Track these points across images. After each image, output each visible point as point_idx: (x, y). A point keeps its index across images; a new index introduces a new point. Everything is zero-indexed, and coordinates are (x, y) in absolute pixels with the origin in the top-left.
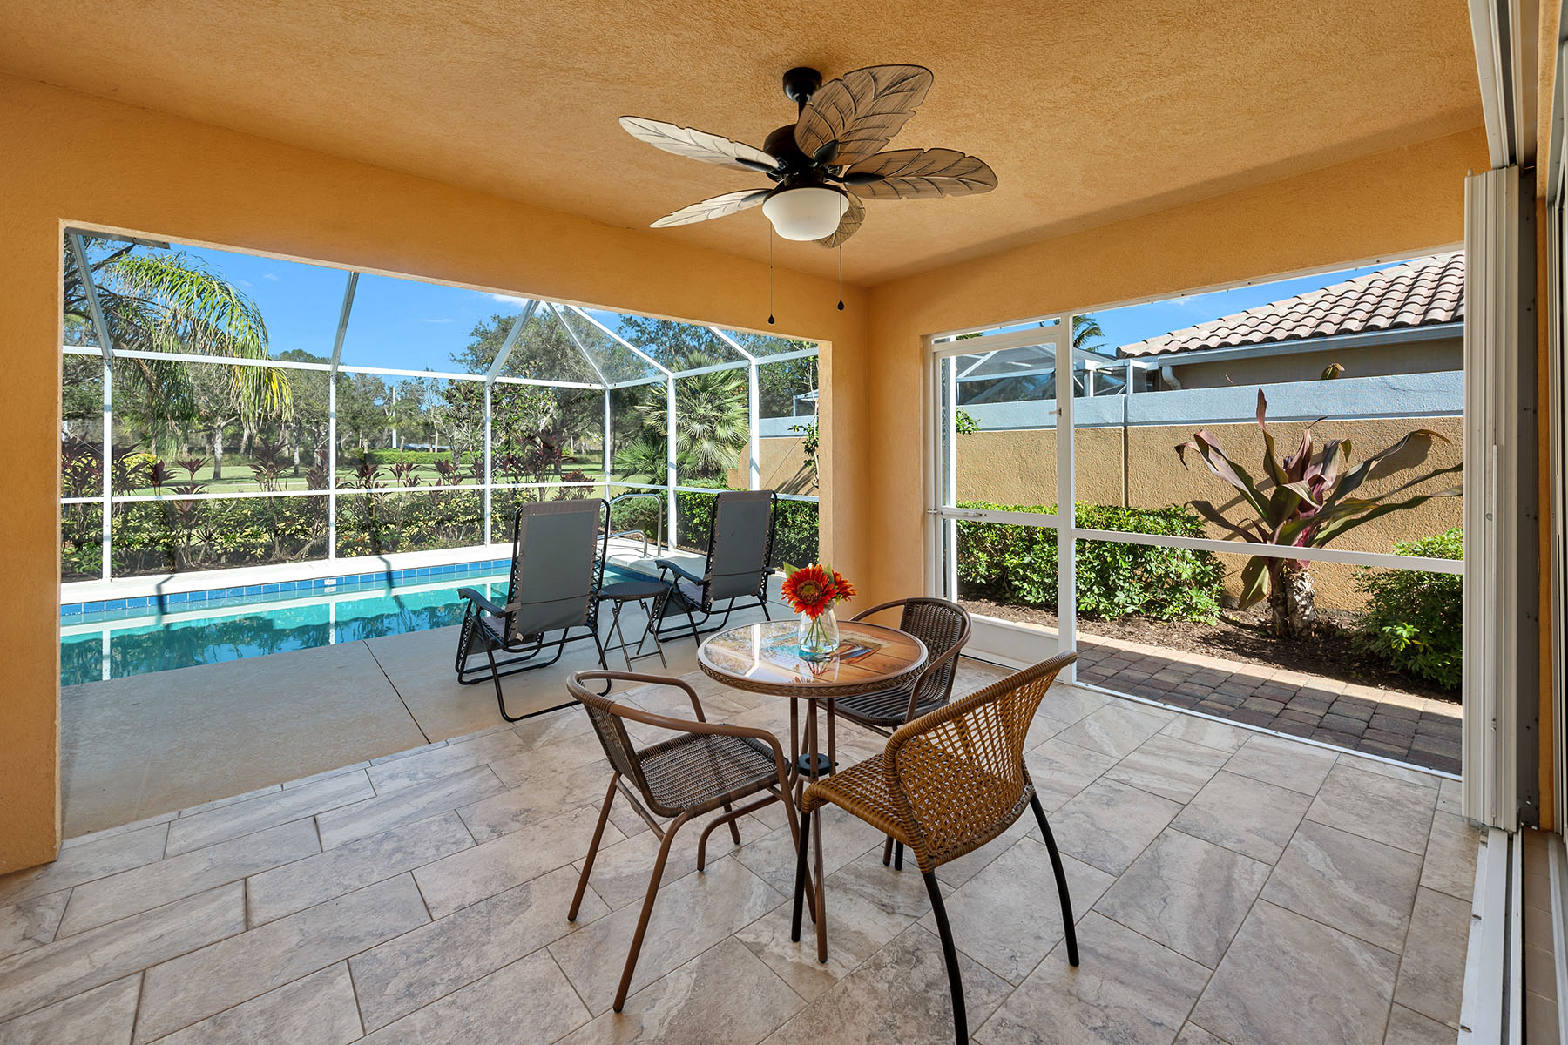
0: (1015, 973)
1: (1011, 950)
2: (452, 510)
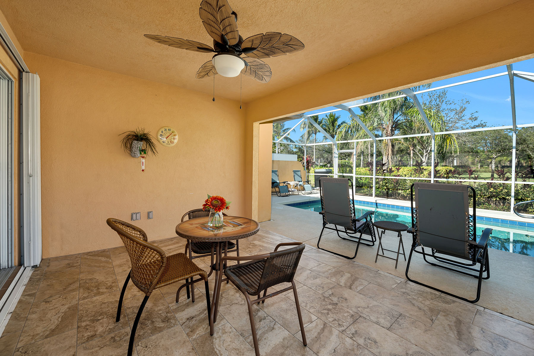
0: (140, 345)
1: (150, 347)
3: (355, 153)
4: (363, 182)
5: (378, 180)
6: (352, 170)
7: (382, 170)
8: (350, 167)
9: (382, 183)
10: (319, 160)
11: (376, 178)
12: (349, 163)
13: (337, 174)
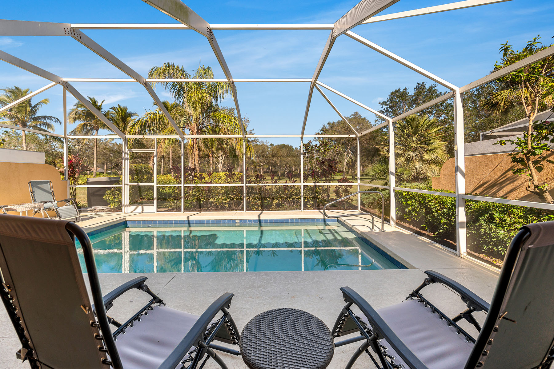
2: (290, 194)
3: (155, 153)
4: (166, 192)
5: (186, 189)
6: (152, 178)
7: (192, 177)
8: (149, 173)
9: (192, 193)
10: (105, 167)
11: (185, 187)
12: (147, 168)
13: (128, 183)
